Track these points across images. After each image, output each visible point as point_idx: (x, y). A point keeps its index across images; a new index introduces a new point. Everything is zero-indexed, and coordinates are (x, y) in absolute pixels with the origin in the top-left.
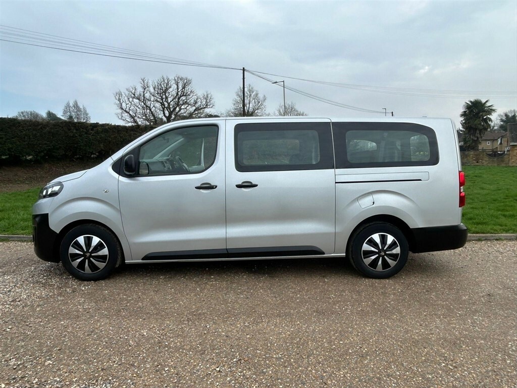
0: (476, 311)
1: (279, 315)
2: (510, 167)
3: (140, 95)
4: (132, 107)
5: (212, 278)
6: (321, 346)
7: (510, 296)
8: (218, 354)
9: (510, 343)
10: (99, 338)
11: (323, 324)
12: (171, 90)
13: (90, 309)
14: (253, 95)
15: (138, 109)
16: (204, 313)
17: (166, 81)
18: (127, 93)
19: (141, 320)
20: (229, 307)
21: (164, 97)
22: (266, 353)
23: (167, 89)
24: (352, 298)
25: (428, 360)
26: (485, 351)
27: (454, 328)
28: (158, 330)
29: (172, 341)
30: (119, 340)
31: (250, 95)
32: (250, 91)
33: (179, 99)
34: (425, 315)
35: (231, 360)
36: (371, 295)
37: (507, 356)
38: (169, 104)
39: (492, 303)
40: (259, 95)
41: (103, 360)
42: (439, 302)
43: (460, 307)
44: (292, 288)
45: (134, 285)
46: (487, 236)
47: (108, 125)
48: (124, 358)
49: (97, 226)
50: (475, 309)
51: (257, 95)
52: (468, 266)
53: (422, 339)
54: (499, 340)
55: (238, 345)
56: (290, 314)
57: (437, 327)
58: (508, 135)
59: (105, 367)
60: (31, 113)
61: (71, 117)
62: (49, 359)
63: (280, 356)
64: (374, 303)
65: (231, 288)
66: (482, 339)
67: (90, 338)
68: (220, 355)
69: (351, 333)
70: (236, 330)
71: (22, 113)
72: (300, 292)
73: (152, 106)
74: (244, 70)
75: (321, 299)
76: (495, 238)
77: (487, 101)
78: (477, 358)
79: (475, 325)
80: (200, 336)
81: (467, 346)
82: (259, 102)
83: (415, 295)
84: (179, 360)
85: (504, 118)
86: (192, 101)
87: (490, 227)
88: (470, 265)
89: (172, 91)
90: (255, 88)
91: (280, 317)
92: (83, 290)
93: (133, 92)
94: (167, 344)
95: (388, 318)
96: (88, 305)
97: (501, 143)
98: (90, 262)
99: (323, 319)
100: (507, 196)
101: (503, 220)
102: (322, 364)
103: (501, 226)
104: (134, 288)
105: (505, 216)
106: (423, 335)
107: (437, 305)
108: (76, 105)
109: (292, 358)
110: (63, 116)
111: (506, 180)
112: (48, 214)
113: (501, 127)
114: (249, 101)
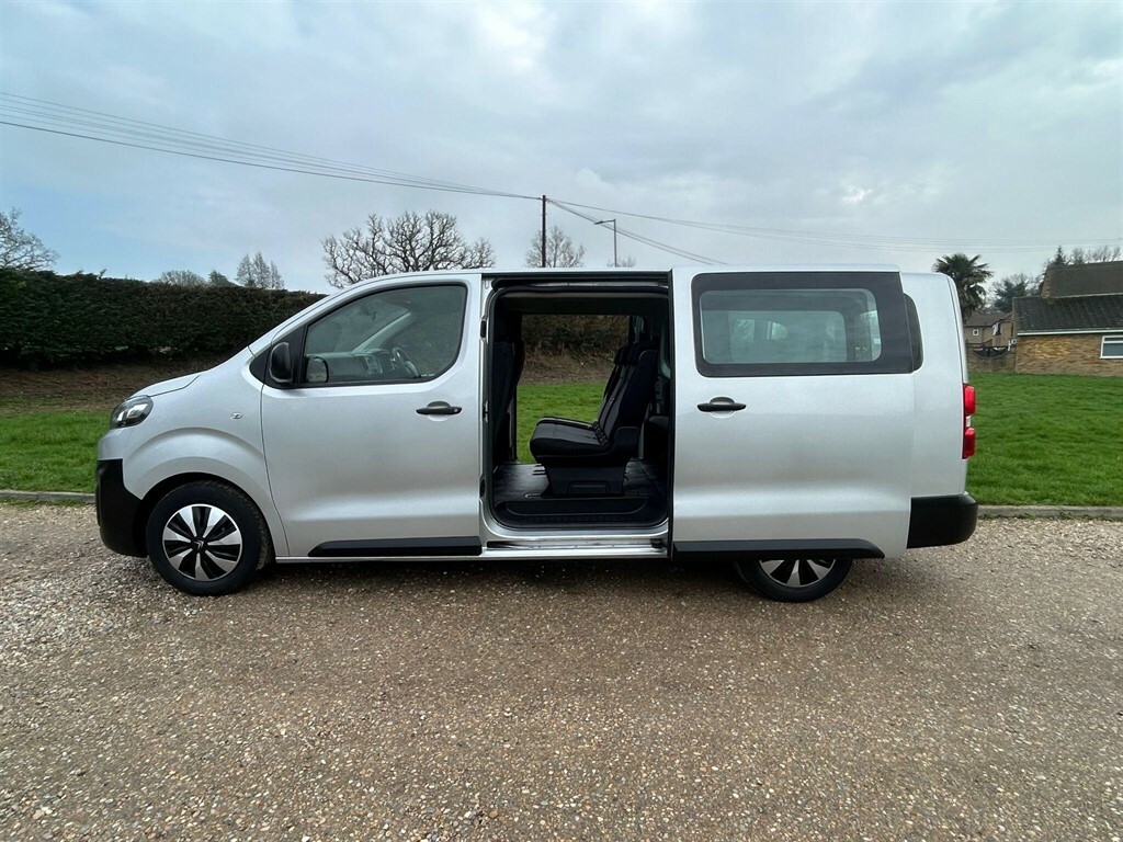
0: (1010, 691)
1: (580, 690)
2: (1017, 374)
3: (367, 244)
4: (353, 266)
5: (452, 595)
6: (668, 776)
7: (1077, 650)
8: (433, 795)
9: (1108, 783)
10: (182, 740)
11: (675, 717)
12: (420, 235)
13: (185, 663)
14: (561, 246)
15: (363, 268)
16: (420, 681)
17: (412, 221)
18: (344, 240)
19: (283, 694)
20: (476, 664)
21: (408, 247)
22: (543, 796)
23: (413, 235)
24: (738, 649)
25: (922, 827)
26: (1052, 806)
27: (969, 735)
28: (315, 724)
29: (338, 755)
30: (222, 749)
31: (557, 245)
32: (556, 238)
33: (433, 251)
34: (900, 698)
35: (460, 814)
36: (778, 642)
37: (1109, 821)
38: (416, 260)
39: (1044, 670)
40: (572, 246)
41: (169, 807)
42: (926, 664)
43: (975, 679)
44: (613, 621)
45: (289, 608)
46: (1001, 510)
47: (303, 293)
48: (219, 802)
49: (220, 486)
50: (1007, 683)
51: (568, 244)
52: (973, 575)
53: (899, 764)
54: (1081, 773)
55: (482, 770)
56: (603, 689)
57: (930, 732)
58: (1013, 317)
59: (167, 828)
60: (184, 273)
61: (251, 282)
62: (48, 803)
63: (573, 805)
64: (785, 662)
65: (487, 618)
66: (1039, 768)
67: (160, 742)
68: (435, 798)
69: (737, 742)
70: (483, 729)
71: (169, 274)
72: (629, 630)
73: (387, 263)
74: (544, 199)
75: (673, 651)
76: (1018, 513)
77: (976, 258)
78: (1038, 828)
79: (1017, 728)
80: (403, 742)
81: (1008, 789)
82: (572, 258)
83: (872, 644)
84: (341, 810)
85: (1003, 289)
86: (457, 256)
87: (1005, 491)
88: (977, 574)
89: (423, 237)
90: (565, 234)
91: (581, 694)
92: (185, 618)
93: (355, 238)
94: (323, 761)
95: (818, 703)
96: (183, 655)
97: (998, 333)
98: (205, 558)
99: (676, 703)
100: (1022, 429)
101: (1026, 476)
102: (670, 834)
103: (1026, 488)
104: (291, 614)
105: (1028, 468)
106: (902, 752)
107: (922, 671)
108: (260, 262)
109: (600, 812)
110: (237, 279)
111: (1014, 398)
112: (121, 460)
113: (998, 304)
114: (555, 255)
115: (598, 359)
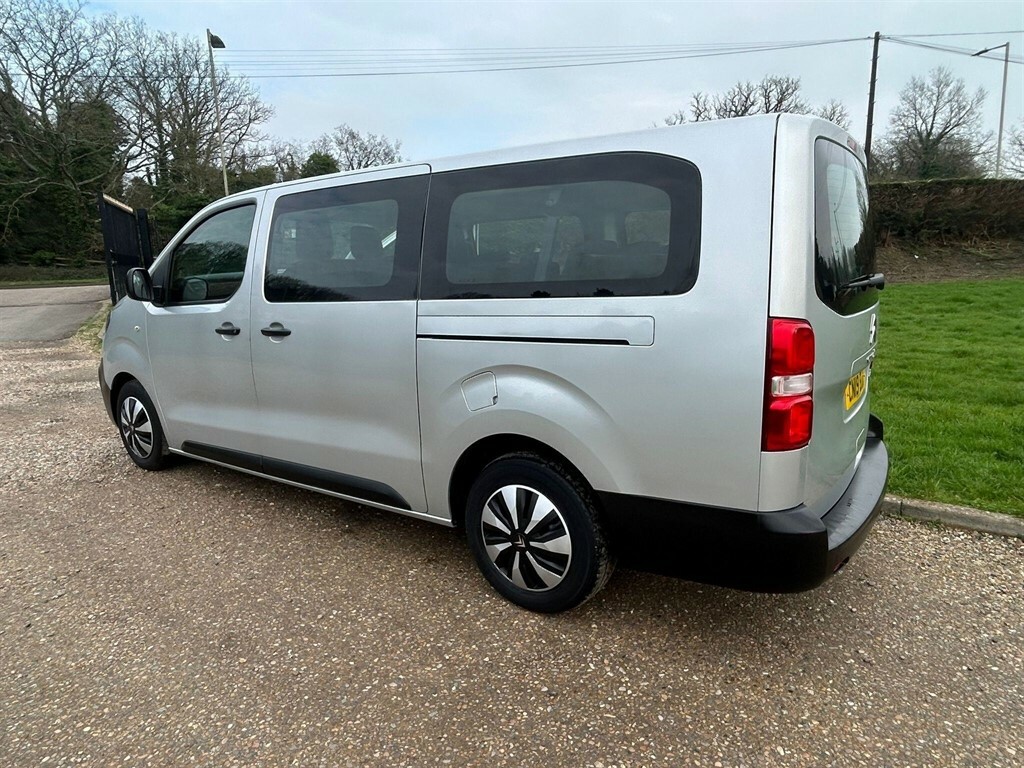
14: (946, 94)
31: (940, 94)
32: (940, 84)
40: (965, 90)
51: (958, 89)
114: (936, 109)
115: (948, 251)
